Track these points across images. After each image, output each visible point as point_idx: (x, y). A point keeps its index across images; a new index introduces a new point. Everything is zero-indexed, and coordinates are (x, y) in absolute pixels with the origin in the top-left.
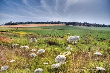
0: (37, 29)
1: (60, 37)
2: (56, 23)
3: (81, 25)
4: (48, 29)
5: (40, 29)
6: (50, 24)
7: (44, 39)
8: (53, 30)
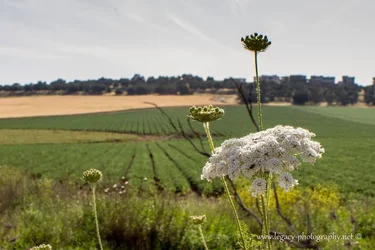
0: (23, 137)
1: (196, 188)
2: (163, 86)
3: (354, 101)
4: (110, 136)
5: (45, 136)
6: (119, 93)
7: (78, 209)
8: (142, 142)
